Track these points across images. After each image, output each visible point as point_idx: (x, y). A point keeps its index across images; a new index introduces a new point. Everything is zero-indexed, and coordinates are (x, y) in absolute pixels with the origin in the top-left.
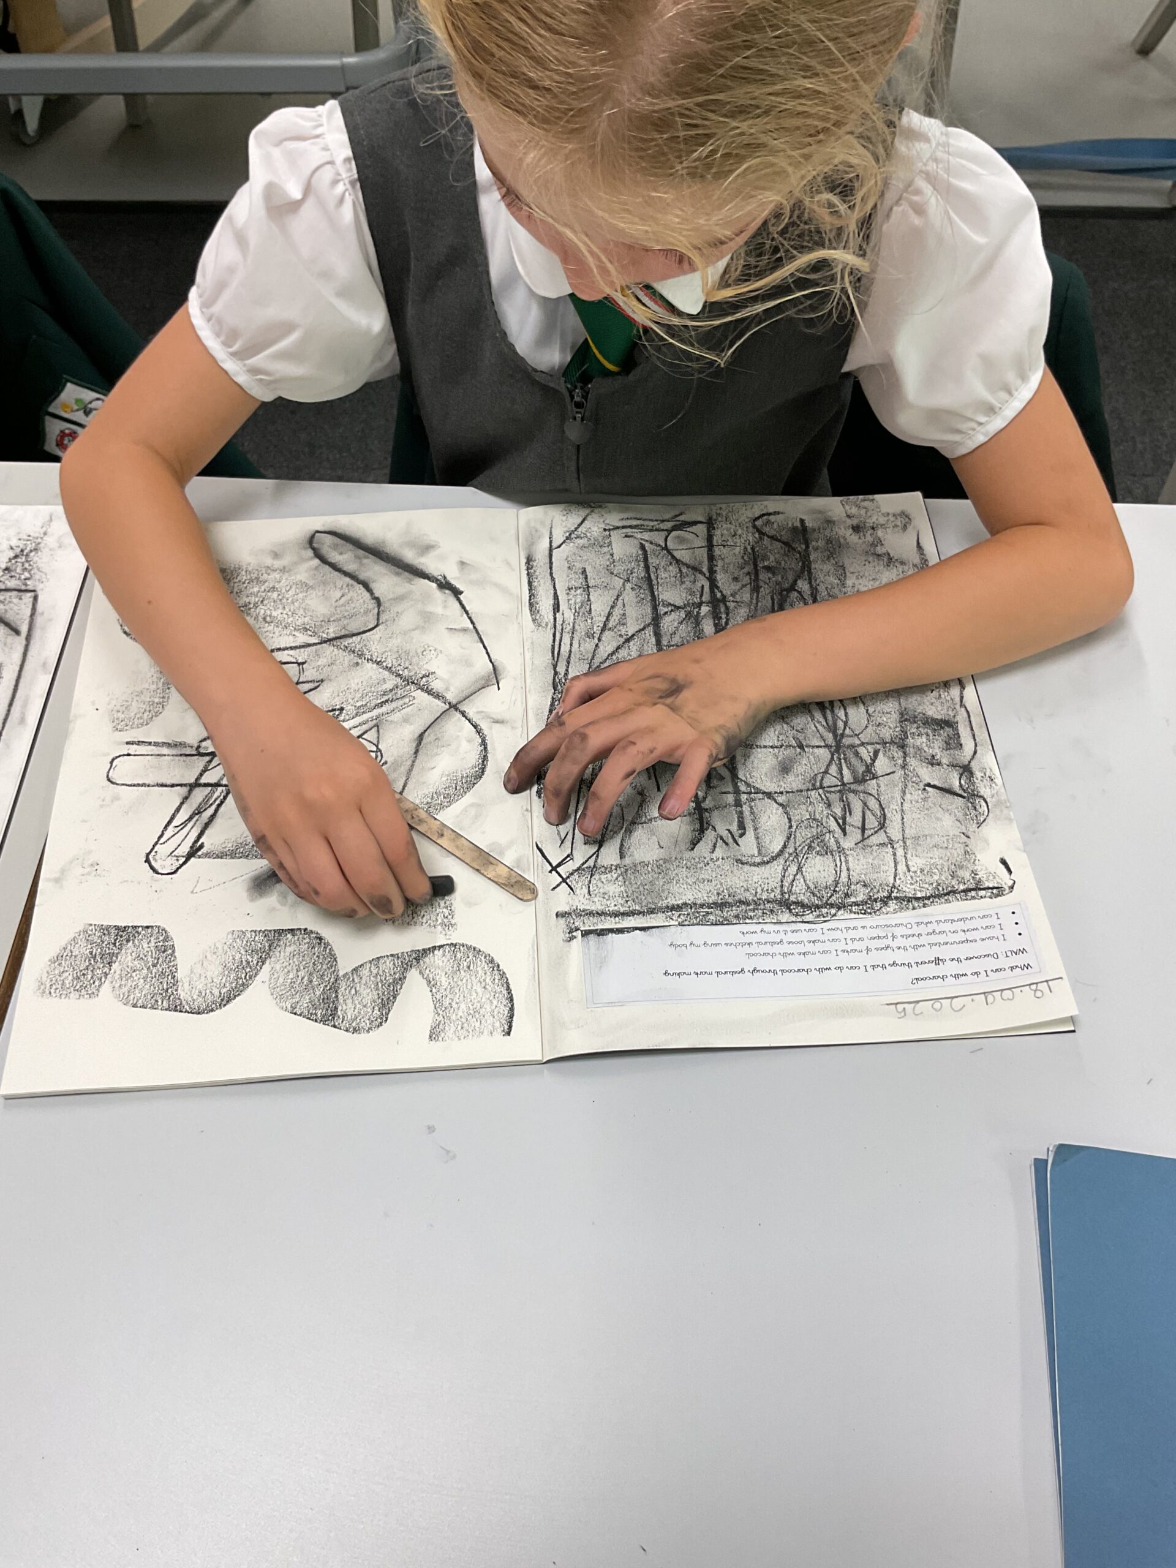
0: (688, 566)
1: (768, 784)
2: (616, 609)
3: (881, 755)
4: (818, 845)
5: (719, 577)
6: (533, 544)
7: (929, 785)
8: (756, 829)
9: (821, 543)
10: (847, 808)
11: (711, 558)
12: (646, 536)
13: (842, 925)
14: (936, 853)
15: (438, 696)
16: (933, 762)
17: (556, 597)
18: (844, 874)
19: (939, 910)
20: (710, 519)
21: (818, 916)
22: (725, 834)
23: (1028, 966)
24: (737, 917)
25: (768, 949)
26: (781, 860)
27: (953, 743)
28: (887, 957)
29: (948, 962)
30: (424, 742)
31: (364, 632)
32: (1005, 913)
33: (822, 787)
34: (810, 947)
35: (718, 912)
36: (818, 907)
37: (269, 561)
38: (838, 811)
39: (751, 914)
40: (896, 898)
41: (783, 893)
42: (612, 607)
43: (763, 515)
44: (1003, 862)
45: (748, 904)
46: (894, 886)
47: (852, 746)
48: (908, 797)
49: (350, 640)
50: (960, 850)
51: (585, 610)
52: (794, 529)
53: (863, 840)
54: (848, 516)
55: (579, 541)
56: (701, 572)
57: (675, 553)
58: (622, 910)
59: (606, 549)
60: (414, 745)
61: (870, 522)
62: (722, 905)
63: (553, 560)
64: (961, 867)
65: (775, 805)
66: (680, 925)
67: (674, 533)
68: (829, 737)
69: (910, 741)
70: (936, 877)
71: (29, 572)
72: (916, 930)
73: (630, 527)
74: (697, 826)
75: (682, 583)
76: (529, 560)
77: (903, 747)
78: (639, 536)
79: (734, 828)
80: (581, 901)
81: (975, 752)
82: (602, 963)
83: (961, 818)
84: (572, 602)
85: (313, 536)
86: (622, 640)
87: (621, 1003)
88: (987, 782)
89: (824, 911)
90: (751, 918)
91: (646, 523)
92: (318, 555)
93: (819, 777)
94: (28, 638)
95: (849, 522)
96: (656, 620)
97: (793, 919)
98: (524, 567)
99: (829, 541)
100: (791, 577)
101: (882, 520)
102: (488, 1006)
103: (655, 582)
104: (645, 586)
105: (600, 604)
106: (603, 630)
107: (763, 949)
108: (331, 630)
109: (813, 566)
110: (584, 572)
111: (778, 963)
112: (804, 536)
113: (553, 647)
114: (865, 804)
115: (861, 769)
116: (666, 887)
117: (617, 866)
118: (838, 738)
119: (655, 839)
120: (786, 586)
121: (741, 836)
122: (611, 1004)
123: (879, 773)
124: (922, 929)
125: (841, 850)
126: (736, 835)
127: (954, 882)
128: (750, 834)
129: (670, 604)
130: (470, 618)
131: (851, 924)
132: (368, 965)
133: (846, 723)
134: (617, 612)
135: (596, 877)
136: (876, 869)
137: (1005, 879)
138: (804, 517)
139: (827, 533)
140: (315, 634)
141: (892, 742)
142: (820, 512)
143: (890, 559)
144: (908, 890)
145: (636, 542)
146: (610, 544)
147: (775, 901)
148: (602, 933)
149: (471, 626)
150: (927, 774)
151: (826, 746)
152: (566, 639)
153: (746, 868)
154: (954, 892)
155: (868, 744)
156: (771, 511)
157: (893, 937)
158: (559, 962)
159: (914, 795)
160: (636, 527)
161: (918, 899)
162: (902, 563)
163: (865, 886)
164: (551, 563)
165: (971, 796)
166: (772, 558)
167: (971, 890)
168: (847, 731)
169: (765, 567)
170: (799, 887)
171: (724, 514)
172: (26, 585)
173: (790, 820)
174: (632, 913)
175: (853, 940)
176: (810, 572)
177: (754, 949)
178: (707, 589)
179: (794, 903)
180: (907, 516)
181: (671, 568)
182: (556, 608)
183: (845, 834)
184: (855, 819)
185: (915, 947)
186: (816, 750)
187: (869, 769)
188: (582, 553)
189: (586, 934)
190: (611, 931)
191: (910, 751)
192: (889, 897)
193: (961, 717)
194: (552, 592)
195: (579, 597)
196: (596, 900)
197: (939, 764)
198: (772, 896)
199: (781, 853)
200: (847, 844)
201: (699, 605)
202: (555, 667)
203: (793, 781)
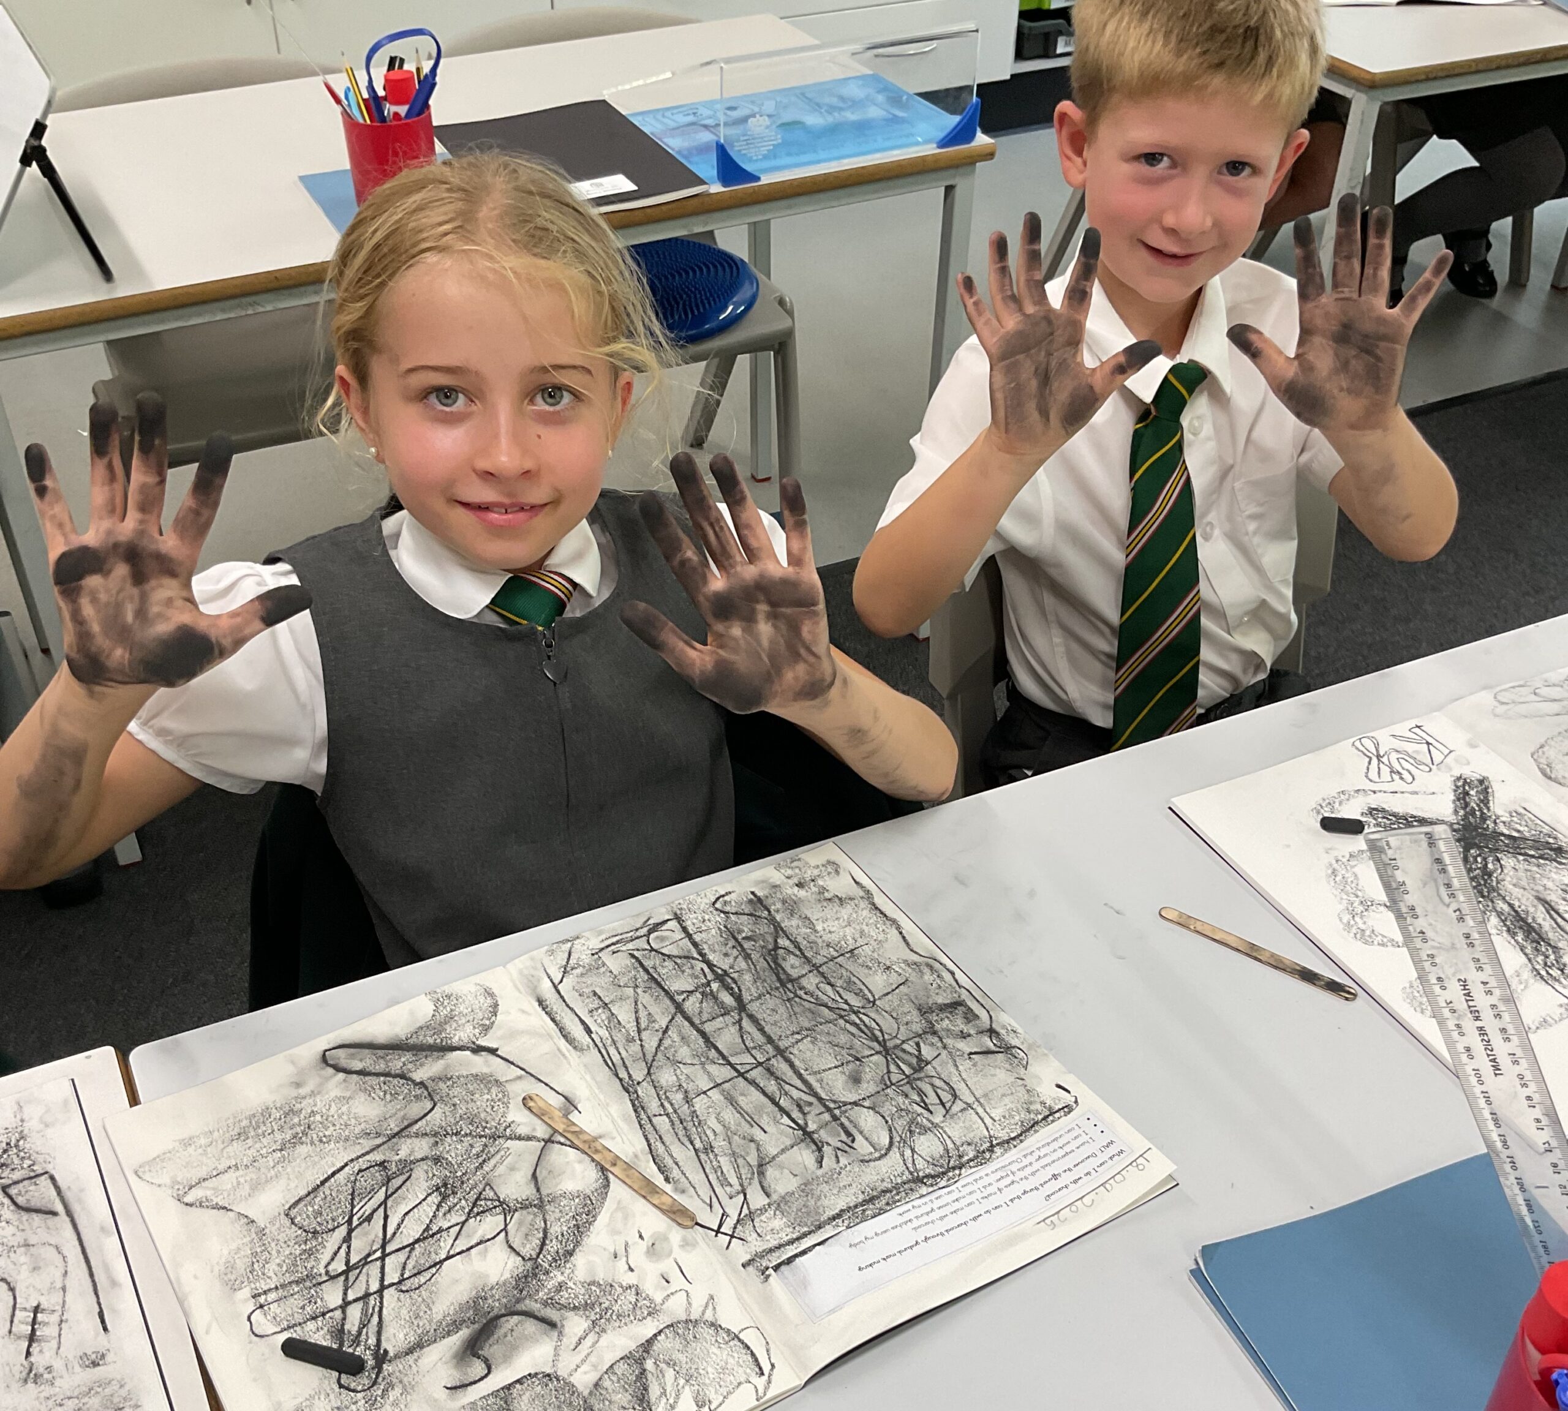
0: (680, 957)
1: (850, 1095)
2: (640, 1012)
3: (922, 1045)
4: (914, 1128)
5: (711, 958)
6: (536, 987)
7: (971, 1053)
8: (861, 1133)
9: (779, 905)
10: (921, 1093)
11: (695, 944)
12: (630, 946)
13: (970, 1179)
14: (1007, 1100)
15: (529, 1138)
16: (964, 1036)
17: (583, 1022)
18: (949, 1142)
19: (1032, 1141)
20: (676, 914)
21: (948, 1180)
22: (839, 1145)
23: (1122, 1151)
24: (888, 1204)
25: (926, 1219)
26: (895, 1149)
27: (970, 1016)
28: (1017, 1190)
29: (1063, 1175)
30: (539, 1179)
31: (426, 1115)
32: (1083, 1122)
33: (892, 1084)
34: (957, 1205)
35: (871, 1206)
36: (944, 1173)
37: (294, 1093)
38: (917, 1098)
39: (897, 1198)
40: (998, 1144)
41: (911, 1173)
42: (636, 1012)
43: (718, 899)
44: (1059, 1086)
45: (891, 1191)
46: (990, 1137)
47: (896, 1047)
48: (961, 1068)
49: (417, 1126)
50: (1022, 1090)
51: (614, 1022)
52: (750, 901)
53: (947, 1112)
54: (788, 878)
55: (575, 972)
56: (693, 958)
57: (664, 951)
58: (794, 1236)
59: (603, 970)
60: (533, 1186)
61: (808, 876)
62: (872, 1200)
63: (562, 993)
64: (1031, 1103)
65: (865, 1110)
66: (848, 1227)
67: (652, 936)
68: (875, 1045)
69: (938, 1027)
70: (1017, 1118)
71: (29, 1158)
72: (1026, 1162)
73: (613, 944)
74: (814, 1147)
75: (683, 972)
76: (541, 1002)
77: (935, 1033)
78: (624, 948)
79: (844, 1137)
80: (757, 1245)
81: (991, 1017)
82: (804, 1284)
83: (1009, 1068)
84: (599, 1021)
85: (324, 1055)
86: (660, 1034)
87: (839, 1307)
88: (1012, 1035)
89: (951, 1174)
90: (899, 1201)
91: (624, 936)
92: (338, 1069)
93: (886, 1077)
94: (69, 1213)
95: (791, 882)
96: (679, 1008)
97: (931, 1189)
98: (540, 1009)
99: (784, 902)
100: (771, 940)
101: (816, 872)
102: (731, 1360)
103: (659, 979)
104: (654, 986)
105: (624, 1013)
106: (639, 1031)
107: (922, 1221)
108: (392, 1126)
109: (783, 925)
110: (595, 994)
111: (941, 1227)
112: (761, 903)
113: (605, 1061)
114: (932, 1085)
115: (914, 1061)
116: (819, 1203)
117: (769, 1205)
118: (883, 1043)
119: (786, 1171)
120: (771, 947)
121: (853, 1141)
122: (832, 1311)
123: (930, 1059)
124: (1030, 1159)
125: (936, 1126)
126: (849, 1141)
127: (1032, 1116)
128: (859, 1138)
129: (683, 992)
130: (518, 1067)
131: (977, 1176)
132: (606, 1376)
133: (881, 1031)
134: (643, 1014)
135: (757, 1220)
136: (969, 1129)
137: (1069, 1099)
138: (753, 890)
139: (779, 895)
140: (378, 1135)
141: (925, 1033)
142: (763, 882)
143: (840, 899)
144: (1003, 1135)
145: (626, 954)
146: (604, 964)
147: (909, 1181)
148: (790, 1261)
149: (523, 1073)
150: (965, 1046)
151: (877, 1053)
152: (612, 1051)
153: (872, 1164)
154: (1037, 1123)
155: (908, 1040)
156: (723, 893)
157: (1013, 1173)
158: (768, 1302)
159: (965, 1065)
160: (617, 942)
161: (1014, 1139)
162: (851, 899)
163: (969, 1144)
164: (562, 997)
165: (1007, 1049)
166: (746, 930)
167: (1048, 1116)
168: (886, 1037)
169: (744, 938)
170: (920, 1164)
171: (685, 907)
172: (33, 1171)
173: (883, 1117)
174: (805, 1235)
175: (984, 1187)
176: (782, 929)
177: (916, 1223)
178: (707, 970)
179: (924, 1177)
180: (834, 863)
181: (666, 964)
182: (589, 1031)
183: (931, 1113)
184: (932, 1099)
185: (1033, 1174)
186: (871, 1058)
187: (919, 1058)
188: (584, 980)
189: (776, 1268)
190: (796, 1256)
191: (942, 1034)
192: (992, 1146)
193: (965, 995)
194: (577, 1019)
195: (604, 1015)
196: (768, 1238)
197: (969, 1035)
198: (904, 1178)
199: (891, 1143)
200: (938, 1119)
201: (708, 984)
202: (617, 1075)
203: (868, 1087)
